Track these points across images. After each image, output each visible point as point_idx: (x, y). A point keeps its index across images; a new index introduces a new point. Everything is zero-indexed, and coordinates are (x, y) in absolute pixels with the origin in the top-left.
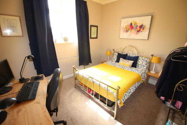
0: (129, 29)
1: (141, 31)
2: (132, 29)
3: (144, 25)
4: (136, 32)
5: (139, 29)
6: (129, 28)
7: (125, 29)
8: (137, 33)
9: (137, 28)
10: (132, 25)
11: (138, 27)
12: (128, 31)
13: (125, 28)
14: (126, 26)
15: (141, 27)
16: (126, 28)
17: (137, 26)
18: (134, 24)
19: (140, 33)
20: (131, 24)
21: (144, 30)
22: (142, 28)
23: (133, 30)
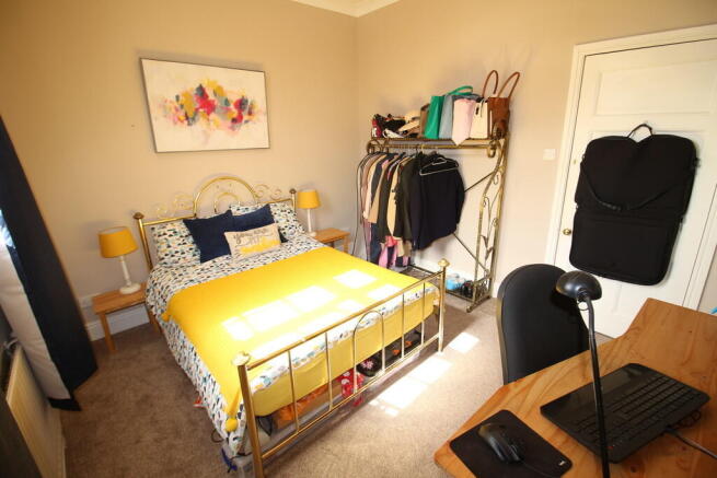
0: (197, 110)
1: (247, 122)
2: (208, 114)
3: (249, 101)
4: (229, 123)
5: (235, 112)
6: (198, 105)
7: (177, 110)
8: (232, 128)
9: (228, 110)
10: (207, 96)
11: (232, 106)
12: (193, 119)
13: (178, 106)
14: (177, 97)
15: (241, 104)
16: (182, 106)
17: (227, 102)
18: (215, 94)
19: (243, 128)
20: (201, 90)
21: (254, 118)
22: (247, 110)
23: (213, 116)
